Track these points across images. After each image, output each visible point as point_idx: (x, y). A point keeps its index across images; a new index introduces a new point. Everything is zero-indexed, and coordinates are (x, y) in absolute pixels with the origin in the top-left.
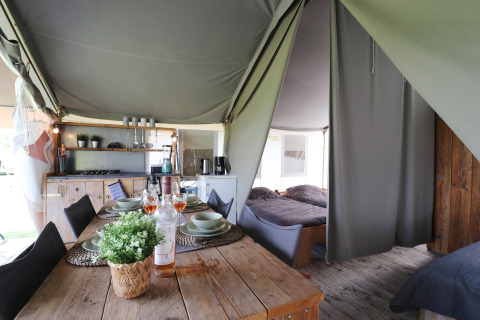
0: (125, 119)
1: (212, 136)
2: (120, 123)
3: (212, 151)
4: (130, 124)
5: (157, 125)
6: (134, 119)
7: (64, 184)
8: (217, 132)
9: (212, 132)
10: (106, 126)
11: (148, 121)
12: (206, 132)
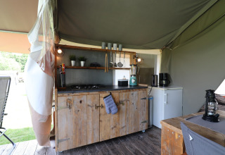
0: (103, 44)
1: (154, 58)
2: (100, 48)
3: (153, 69)
4: (107, 48)
5: (124, 50)
6: (109, 44)
7: (70, 98)
8: (156, 55)
9: (153, 55)
10: (92, 50)
11: (118, 47)
12: (150, 55)
